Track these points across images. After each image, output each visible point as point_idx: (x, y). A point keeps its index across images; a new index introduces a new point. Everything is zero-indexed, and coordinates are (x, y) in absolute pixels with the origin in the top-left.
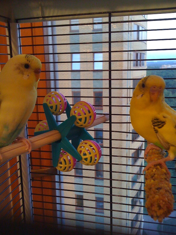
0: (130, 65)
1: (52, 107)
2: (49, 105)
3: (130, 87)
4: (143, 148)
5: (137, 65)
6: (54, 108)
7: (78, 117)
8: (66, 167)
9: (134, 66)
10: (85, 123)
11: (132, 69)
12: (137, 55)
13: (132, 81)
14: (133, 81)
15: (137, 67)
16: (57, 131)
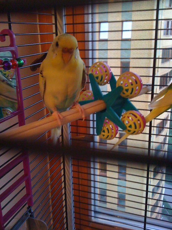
0: (160, 34)
1: (97, 78)
2: (95, 76)
3: (159, 56)
4: (169, 119)
5: (167, 34)
6: (100, 78)
7: (125, 88)
8: (108, 136)
9: (164, 34)
10: (131, 93)
11: (162, 38)
12: (168, 23)
13: (161, 50)
14: (163, 51)
15: (167, 36)
16: (102, 101)
